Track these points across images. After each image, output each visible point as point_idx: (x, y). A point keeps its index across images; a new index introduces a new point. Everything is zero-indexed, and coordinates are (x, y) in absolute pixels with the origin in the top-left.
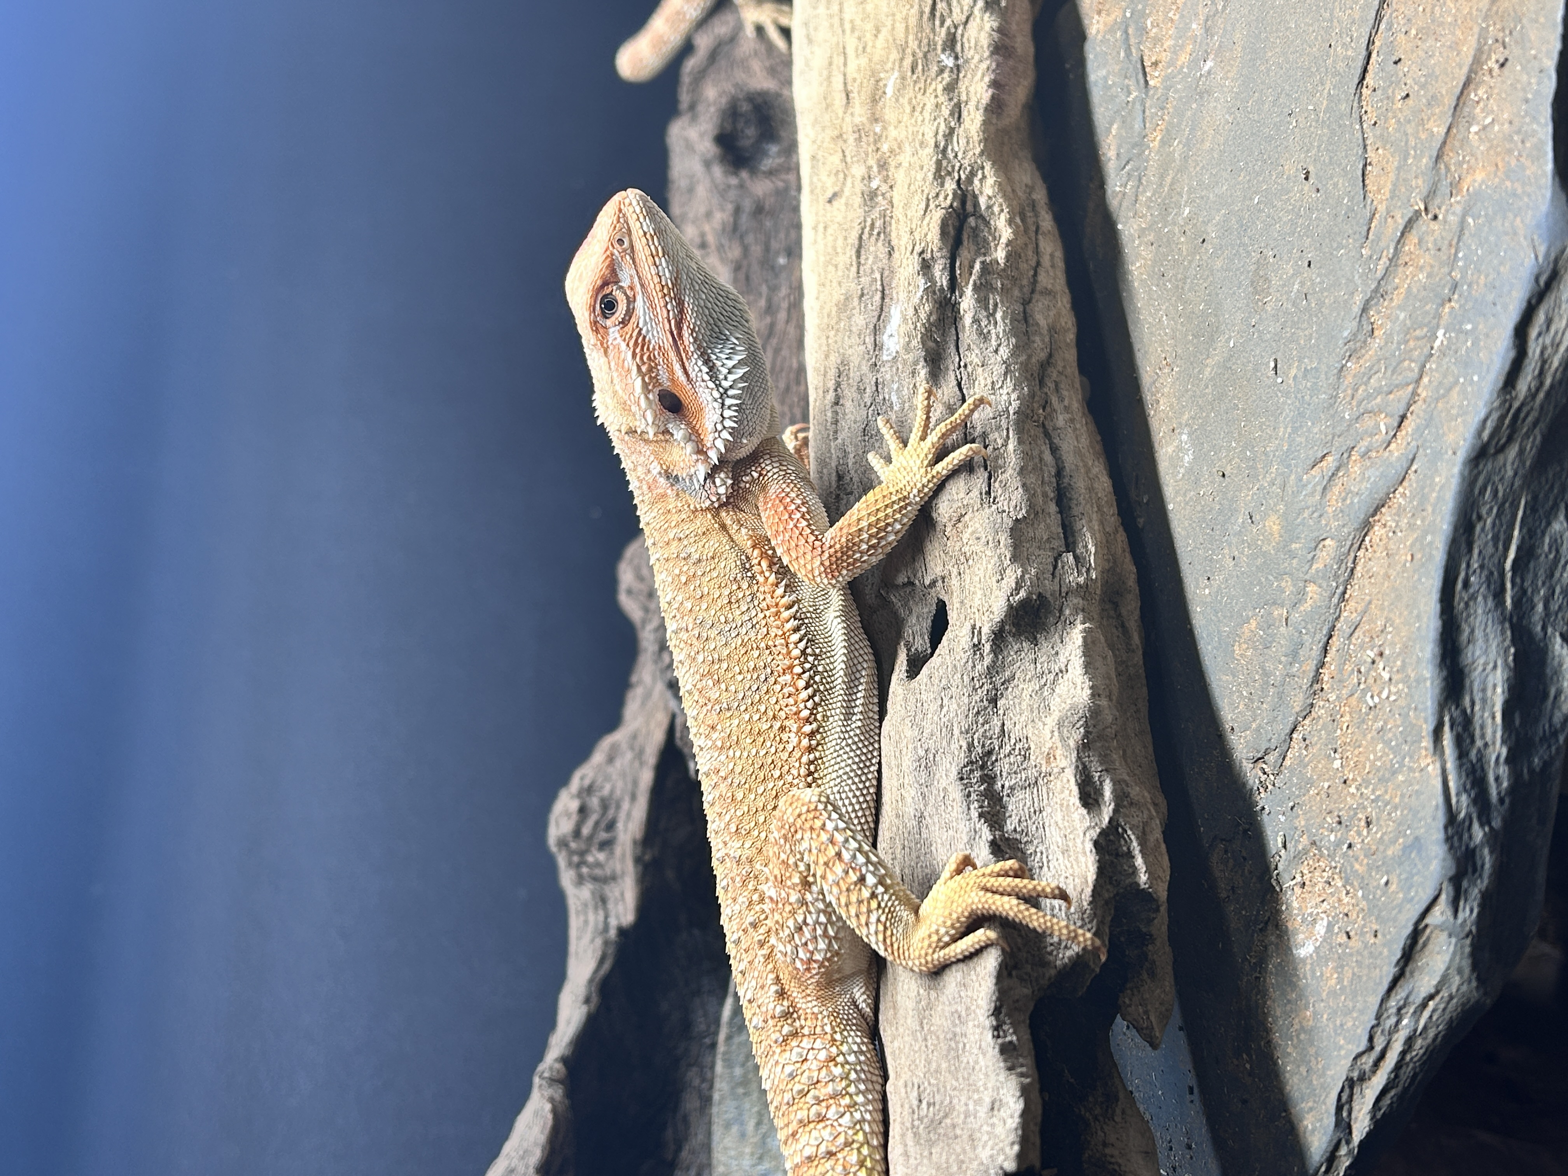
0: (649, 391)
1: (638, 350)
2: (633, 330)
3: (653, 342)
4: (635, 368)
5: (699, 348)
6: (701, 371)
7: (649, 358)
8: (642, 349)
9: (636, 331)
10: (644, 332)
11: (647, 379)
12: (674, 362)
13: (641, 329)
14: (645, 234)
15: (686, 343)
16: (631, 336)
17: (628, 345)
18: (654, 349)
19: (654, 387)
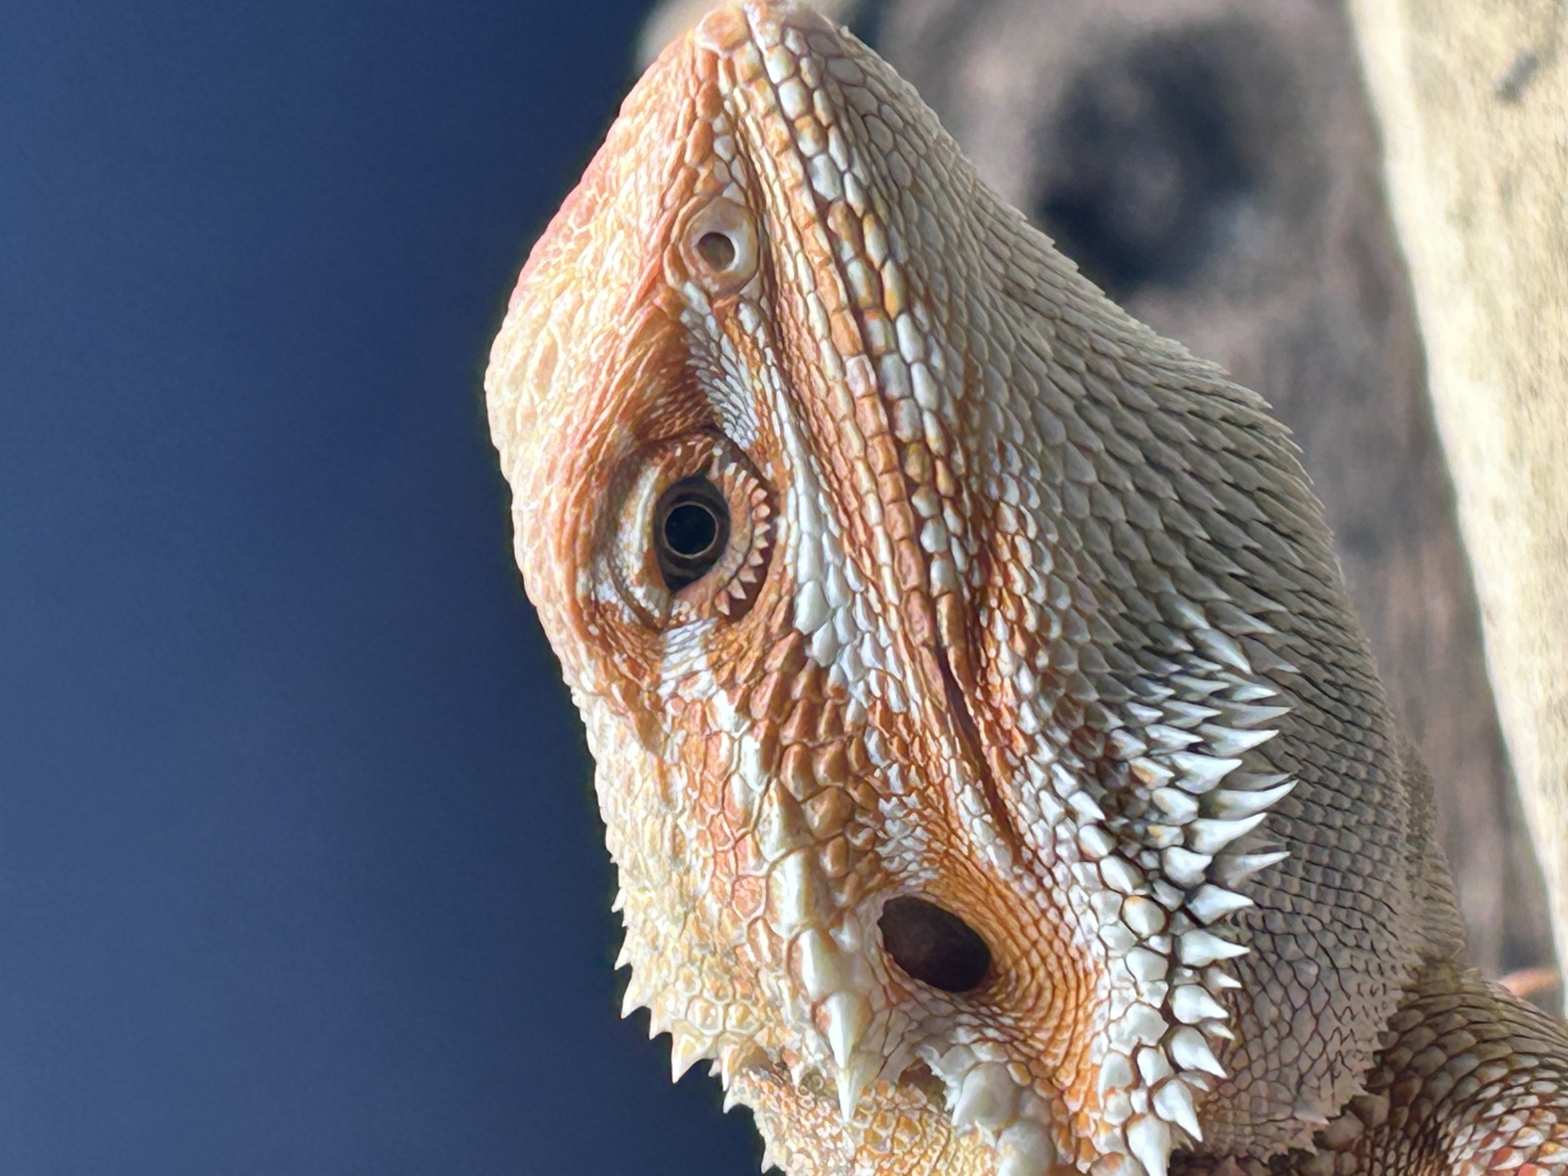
0: (838, 916)
1: (789, 733)
2: (769, 643)
3: (858, 692)
4: (774, 812)
5: (1061, 716)
6: (1071, 814)
7: (841, 766)
8: (809, 727)
9: (783, 648)
10: (817, 648)
11: (827, 863)
12: (954, 783)
13: (805, 639)
14: (823, 207)
15: (1004, 698)
16: (760, 671)
17: (744, 709)
18: (862, 727)
19: (862, 893)
